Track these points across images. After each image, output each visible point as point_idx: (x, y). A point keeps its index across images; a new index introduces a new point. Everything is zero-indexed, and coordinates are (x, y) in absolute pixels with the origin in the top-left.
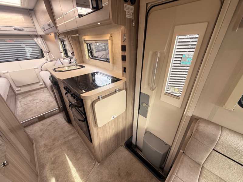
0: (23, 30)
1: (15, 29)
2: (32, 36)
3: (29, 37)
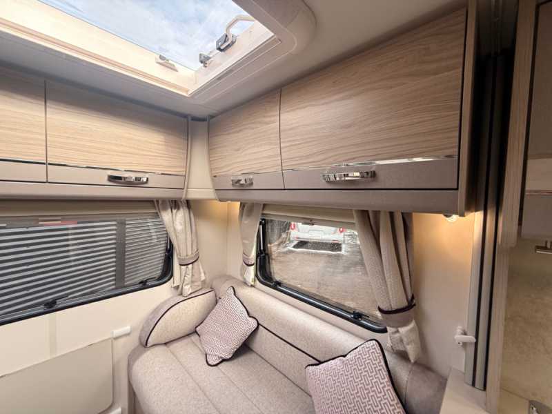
0: (137, 183)
1: (113, 179)
2: (160, 202)
3: (149, 204)
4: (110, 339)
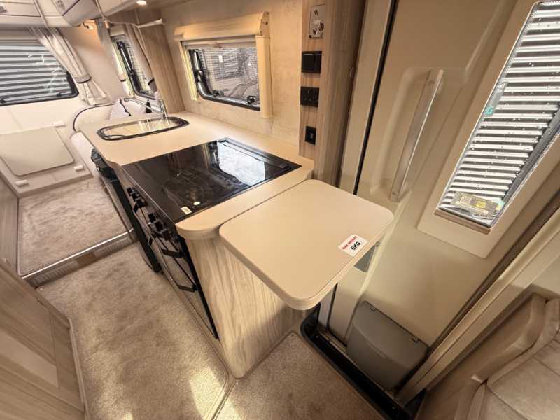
0: (2, 10)
2: (34, 30)
4: (52, 127)
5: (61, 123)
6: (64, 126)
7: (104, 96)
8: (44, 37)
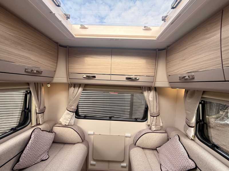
2: (143, 88)
3: (139, 88)
4: (124, 136)
5: (129, 135)
6: (130, 137)
7: (161, 125)
8: (147, 91)
